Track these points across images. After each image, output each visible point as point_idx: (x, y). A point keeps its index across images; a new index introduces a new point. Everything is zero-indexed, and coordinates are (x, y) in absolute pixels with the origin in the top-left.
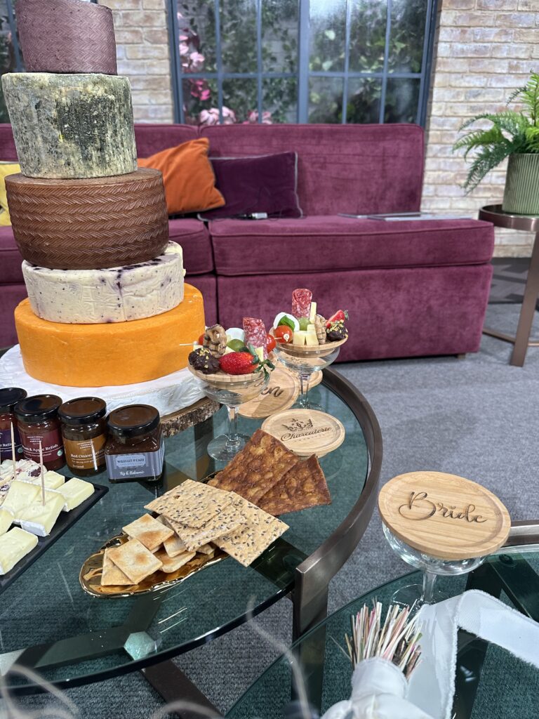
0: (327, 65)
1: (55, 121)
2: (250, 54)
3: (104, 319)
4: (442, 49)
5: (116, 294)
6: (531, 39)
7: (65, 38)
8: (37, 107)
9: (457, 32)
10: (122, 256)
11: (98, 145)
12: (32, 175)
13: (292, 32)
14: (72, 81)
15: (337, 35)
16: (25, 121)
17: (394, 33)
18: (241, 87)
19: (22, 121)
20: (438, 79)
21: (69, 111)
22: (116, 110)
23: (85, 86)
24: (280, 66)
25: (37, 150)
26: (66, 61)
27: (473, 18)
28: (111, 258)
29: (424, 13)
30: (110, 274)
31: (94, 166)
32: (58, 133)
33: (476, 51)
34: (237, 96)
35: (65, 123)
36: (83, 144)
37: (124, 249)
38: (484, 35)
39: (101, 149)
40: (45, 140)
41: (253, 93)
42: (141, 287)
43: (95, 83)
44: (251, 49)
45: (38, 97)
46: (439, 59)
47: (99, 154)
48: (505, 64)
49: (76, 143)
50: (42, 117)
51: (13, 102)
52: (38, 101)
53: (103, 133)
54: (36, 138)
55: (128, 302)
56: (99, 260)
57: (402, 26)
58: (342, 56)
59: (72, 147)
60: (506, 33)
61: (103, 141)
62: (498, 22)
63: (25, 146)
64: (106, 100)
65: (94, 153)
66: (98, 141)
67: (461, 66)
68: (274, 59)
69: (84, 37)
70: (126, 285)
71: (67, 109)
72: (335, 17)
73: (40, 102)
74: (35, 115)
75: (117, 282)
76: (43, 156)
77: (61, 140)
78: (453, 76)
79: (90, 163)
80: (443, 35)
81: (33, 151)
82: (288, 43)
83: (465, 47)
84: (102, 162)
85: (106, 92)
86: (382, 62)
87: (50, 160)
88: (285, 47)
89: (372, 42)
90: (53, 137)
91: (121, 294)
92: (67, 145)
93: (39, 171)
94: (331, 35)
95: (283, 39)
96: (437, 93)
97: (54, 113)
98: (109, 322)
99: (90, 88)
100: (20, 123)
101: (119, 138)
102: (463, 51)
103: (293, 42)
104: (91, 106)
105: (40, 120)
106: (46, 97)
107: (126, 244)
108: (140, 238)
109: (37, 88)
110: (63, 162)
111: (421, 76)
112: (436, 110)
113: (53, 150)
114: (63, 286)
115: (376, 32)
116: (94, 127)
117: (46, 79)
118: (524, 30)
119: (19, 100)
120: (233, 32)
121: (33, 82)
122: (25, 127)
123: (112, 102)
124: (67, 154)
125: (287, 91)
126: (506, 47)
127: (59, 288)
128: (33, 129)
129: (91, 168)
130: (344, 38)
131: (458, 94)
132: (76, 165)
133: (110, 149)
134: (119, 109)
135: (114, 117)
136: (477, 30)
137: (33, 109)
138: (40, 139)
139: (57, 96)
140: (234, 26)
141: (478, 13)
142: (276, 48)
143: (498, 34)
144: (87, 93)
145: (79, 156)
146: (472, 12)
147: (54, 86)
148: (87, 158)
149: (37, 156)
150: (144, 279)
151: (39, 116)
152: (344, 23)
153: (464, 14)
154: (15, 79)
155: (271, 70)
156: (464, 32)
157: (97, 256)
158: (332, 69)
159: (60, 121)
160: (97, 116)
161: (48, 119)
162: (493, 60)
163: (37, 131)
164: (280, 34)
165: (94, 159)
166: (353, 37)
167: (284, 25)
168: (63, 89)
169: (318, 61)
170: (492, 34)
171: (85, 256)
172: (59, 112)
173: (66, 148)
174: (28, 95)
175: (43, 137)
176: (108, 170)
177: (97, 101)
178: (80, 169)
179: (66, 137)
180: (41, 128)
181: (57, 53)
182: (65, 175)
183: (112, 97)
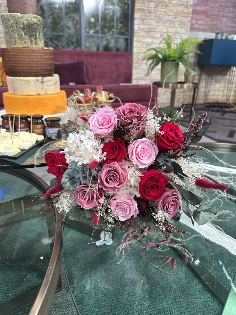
0: (92, 32)
1: (22, 28)
2: (59, 26)
3: (38, 94)
4: (136, 27)
5: (41, 85)
6: (167, 25)
7: (24, 3)
8: (16, 24)
9: (141, 21)
10: (43, 73)
11: (35, 37)
12: (12, 46)
13: (77, 18)
14: (27, 16)
15: (95, 19)
16: (11, 28)
17: (117, 20)
18: (56, 39)
19: (10, 28)
20: (135, 38)
21: (26, 26)
22: (40, 27)
23: (31, 18)
24: (72, 31)
25: (15, 38)
26: (24, 10)
27: (146, 16)
28: (40, 74)
29: (128, 13)
30: (40, 78)
31: (33, 44)
32: (23, 32)
33: (148, 28)
34: (55, 43)
35: (25, 29)
36: (30, 36)
37: (43, 71)
38: (151, 23)
39: (35, 39)
40: (18, 35)
41: (61, 42)
42: (49, 83)
43: (34, 18)
44: (60, 24)
45: (17, 21)
46: (135, 31)
47: (35, 40)
48: (159, 34)
49: (28, 36)
50: (18, 27)
51: (7, 22)
52: (16, 22)
53: (36, 34)
54: (15, 34)
55: (45, 88)
56: (36, 74)
57: (120, 18)
58: (98, 28)
59: (27, 37)
60: (159, 22)
61: (36, 36)
62: (156, 18)
63: (11, 36)
64: (37, 23)
65: (33, 40)
66: (35, 36)
67: (143, 34)
68: (69, 29)
69: (30, 3)
70: (45, 82)
71: (26, 25)
72: (94, 12)
73: (17, 22)
74: (15, 26)
75: (42, 81)
76: (17, 40)
77: (24, 35)
78: (141, 38)
79: (32, 43)
80: (136, 22)
81: (14, 38)
82: (75, 22)
83: (144, 27)
84: (36, 43)
85: (37, 21)
86: (113, 32)
87: (19, 41)
88: (74, 24)
89: (109, 23)
90: (21, 34)
91: (43, 85)
92: (25, 36)
93: (15, 45)
94: (93, 20)
95: (73, 20)
96: (135, 44)
97: (22, 26)
98: (39, 95)
99: (33, 19)
100: (10, 29)
101: (40, 36)
102: (143, 28)
103: (77, 22)
104: (33, 24)
105: (17, 28)
106: (19, 21)
107: (44, 69)
108: (48, 68)
109: (16, 18)
110: (24, 42)
111: (129, 37)
112: (135, 50)
113: (21, 38)
114: (24, 82)
115: (110, 20)
116: (34, 31)
117: (20, 15)
118: (165, 22)
119: (10, 21)
120: (52, 16)
121: (15, 16)
122: (11, 30)
123: (39, 24)
124: (25, 39)
125: (76, 42)
126: (159, 28)
127: (23, 83)
128: (14, 31)
129: (32, 44)
130: (98, 21)
131: (143, 45)
132: (28, 43)
133: (38, 39)
134: (41, 27)
135: (39, 29)
136: (148, 20)
137: (15, 24)
138: (16, 34)
139: (23, 21)
140: (52, 14)
141: (148, 14)
142: (70, 24)
143: (156, 23)
144: (32, 21)
145: (29, 40)
146: (146, 14)
147: (22, 17)
148: (31, 41)
149: (15, 40)
150: (50, 81)
151: (16, 26)
152: (98, 15)
153: (142, 14)
154: (8, 15)
155: (68, 33)
156: (143, 21)
157: (35, 72)
158: (94, 33)
159: (23, 29)
160: (35, 28)
161: (20, 28)
162: (155, 33)
163: (16, 32)
164: (71, 19)
165: (33, 42)
166: (102, 21)
167: (73, 15)
168: (25, 19)
169: (88, 30)
170: (154, 23)
171: (31, 72)
172: (23, 26)
173: (25, 37)
174: (13, 20)
175: (17, 33)
176: (37, 46)
177: (35, 23)
178: (29, 44)
179: (25, 34)
180: (17, 31)
181: (22, 8)
182: (24, 46)
183: (38, 23)
